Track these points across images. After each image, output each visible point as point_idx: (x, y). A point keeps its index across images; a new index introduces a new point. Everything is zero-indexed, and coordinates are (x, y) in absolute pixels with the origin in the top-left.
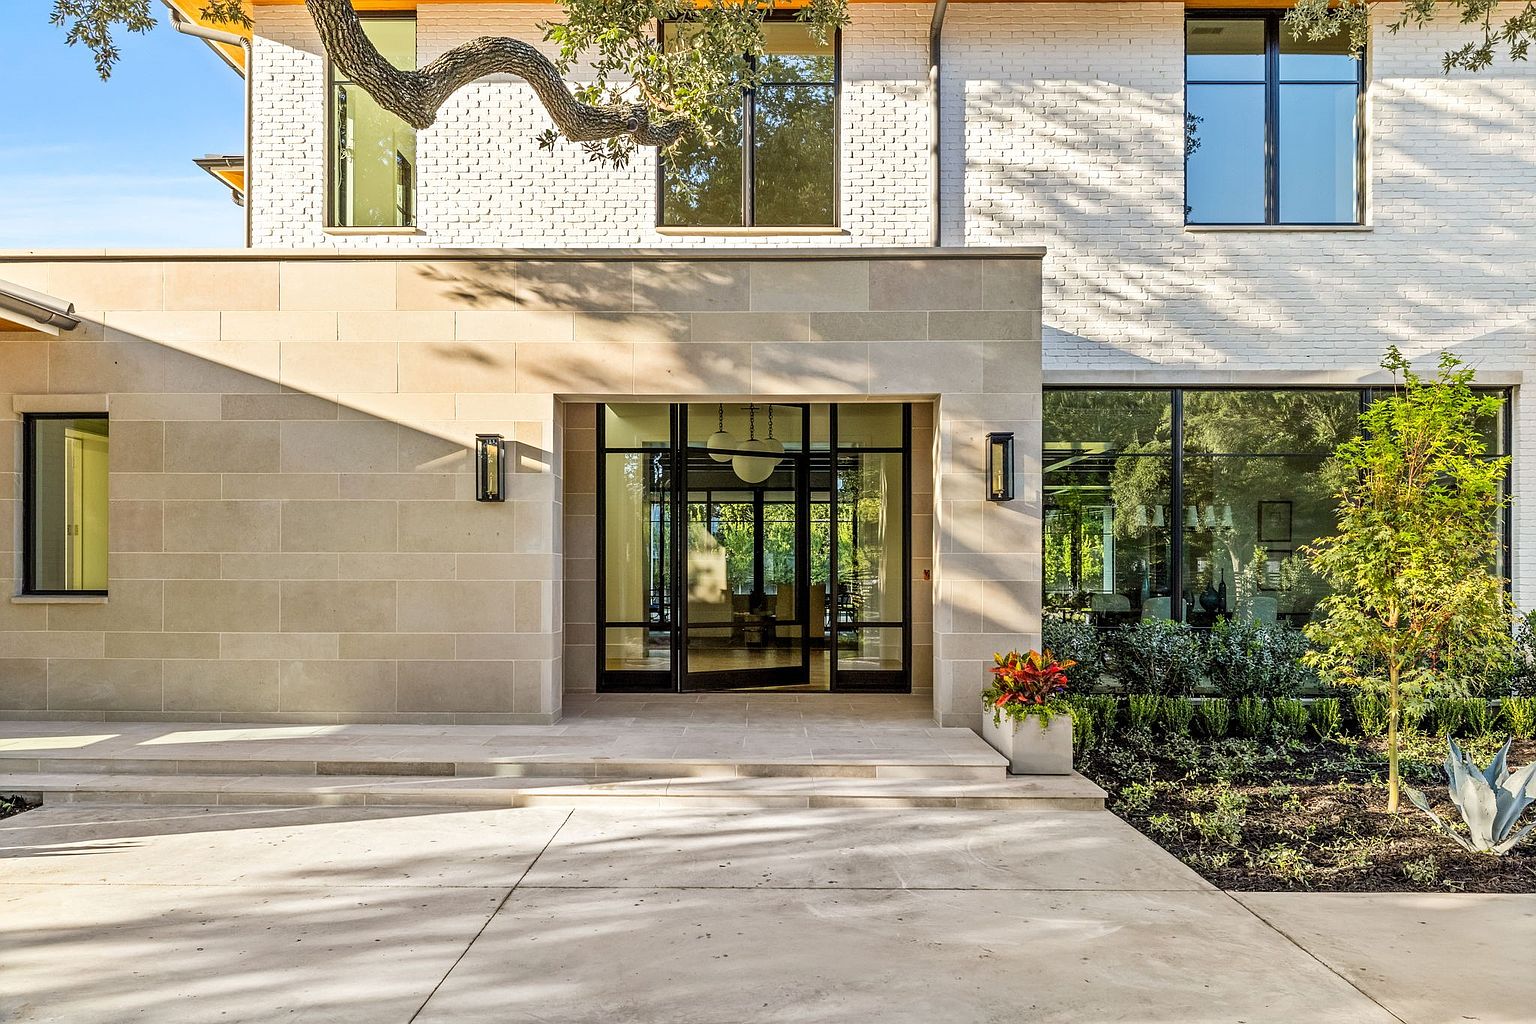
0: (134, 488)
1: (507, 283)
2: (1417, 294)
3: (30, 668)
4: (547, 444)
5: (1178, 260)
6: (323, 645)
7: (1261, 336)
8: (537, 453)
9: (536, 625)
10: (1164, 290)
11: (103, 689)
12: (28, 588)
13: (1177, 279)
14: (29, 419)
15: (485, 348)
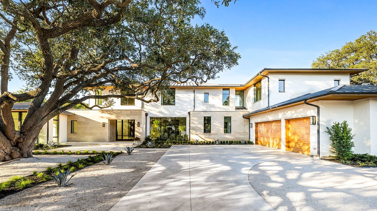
0: (79, 126)
1: (105, 112)
2: (178, 111)
3: (71, 138)
4: (108, 123)
5: (160, 108)
6: (92, 137)
7: (166, 114)
8: (107, 123)
9: (107, 135)
10: (159, 110)
11: (77, 140)
12: (71, 133)
13: (160, 110)
14: (72, 121)
15: (103, 117)
